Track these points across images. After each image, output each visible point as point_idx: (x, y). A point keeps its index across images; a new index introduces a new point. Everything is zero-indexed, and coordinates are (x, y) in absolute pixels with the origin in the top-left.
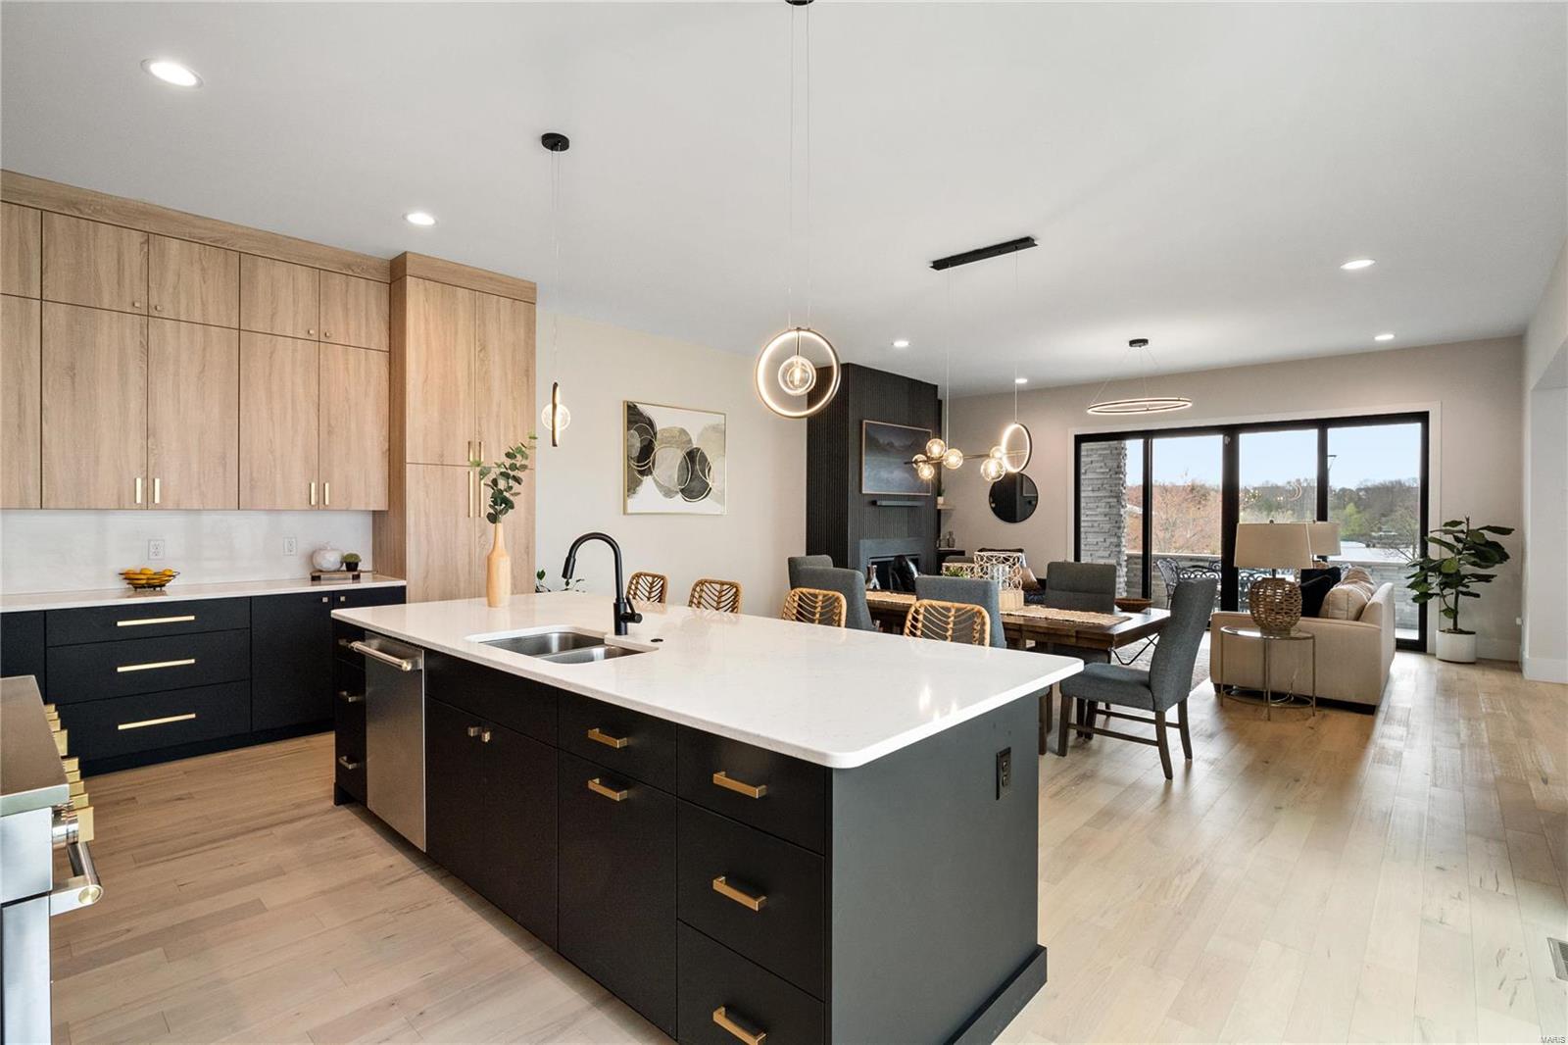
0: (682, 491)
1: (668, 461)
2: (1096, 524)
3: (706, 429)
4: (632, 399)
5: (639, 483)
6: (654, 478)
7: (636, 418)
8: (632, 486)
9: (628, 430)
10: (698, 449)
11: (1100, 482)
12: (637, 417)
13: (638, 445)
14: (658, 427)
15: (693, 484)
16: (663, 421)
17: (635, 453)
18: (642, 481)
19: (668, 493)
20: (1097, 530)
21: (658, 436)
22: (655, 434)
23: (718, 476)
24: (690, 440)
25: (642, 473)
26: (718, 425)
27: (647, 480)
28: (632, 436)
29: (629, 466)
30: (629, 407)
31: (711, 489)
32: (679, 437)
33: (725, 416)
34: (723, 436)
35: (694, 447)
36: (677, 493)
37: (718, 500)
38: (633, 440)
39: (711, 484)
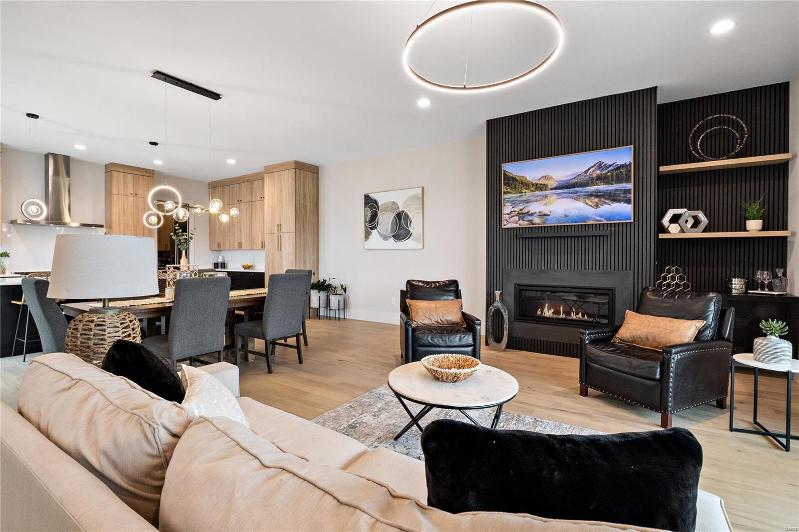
0: (393, 236)
1: (386, 220)
3: (408, 199)
4: (367, 192)
6: (378, 231)
8: (367, 235)
9: (365, 208)
10: (403, 212)
12: (369, 201)
13: (369, 214)
14: (380, 203)
15: (400, 232)
16: (382, 199)
17: (368, 219)
18: (371, 233)
19: (385, 238)
21: (380, 208)
22: (378, 207)
23: (415, 228)
24: (398, 207)
25: (372, 229)
26: (417, 194)
27: (374, 232)
28: (367, 210)
29: (365, 225)
30: (365, 196)
31: (411, 234)
32: (392, 206)
33: (423, 188)
34: (421, 201)
35: (401, 210)
36: (391, 237)
37: (416, 240)
38: (367, 213)
39: (411, 231)
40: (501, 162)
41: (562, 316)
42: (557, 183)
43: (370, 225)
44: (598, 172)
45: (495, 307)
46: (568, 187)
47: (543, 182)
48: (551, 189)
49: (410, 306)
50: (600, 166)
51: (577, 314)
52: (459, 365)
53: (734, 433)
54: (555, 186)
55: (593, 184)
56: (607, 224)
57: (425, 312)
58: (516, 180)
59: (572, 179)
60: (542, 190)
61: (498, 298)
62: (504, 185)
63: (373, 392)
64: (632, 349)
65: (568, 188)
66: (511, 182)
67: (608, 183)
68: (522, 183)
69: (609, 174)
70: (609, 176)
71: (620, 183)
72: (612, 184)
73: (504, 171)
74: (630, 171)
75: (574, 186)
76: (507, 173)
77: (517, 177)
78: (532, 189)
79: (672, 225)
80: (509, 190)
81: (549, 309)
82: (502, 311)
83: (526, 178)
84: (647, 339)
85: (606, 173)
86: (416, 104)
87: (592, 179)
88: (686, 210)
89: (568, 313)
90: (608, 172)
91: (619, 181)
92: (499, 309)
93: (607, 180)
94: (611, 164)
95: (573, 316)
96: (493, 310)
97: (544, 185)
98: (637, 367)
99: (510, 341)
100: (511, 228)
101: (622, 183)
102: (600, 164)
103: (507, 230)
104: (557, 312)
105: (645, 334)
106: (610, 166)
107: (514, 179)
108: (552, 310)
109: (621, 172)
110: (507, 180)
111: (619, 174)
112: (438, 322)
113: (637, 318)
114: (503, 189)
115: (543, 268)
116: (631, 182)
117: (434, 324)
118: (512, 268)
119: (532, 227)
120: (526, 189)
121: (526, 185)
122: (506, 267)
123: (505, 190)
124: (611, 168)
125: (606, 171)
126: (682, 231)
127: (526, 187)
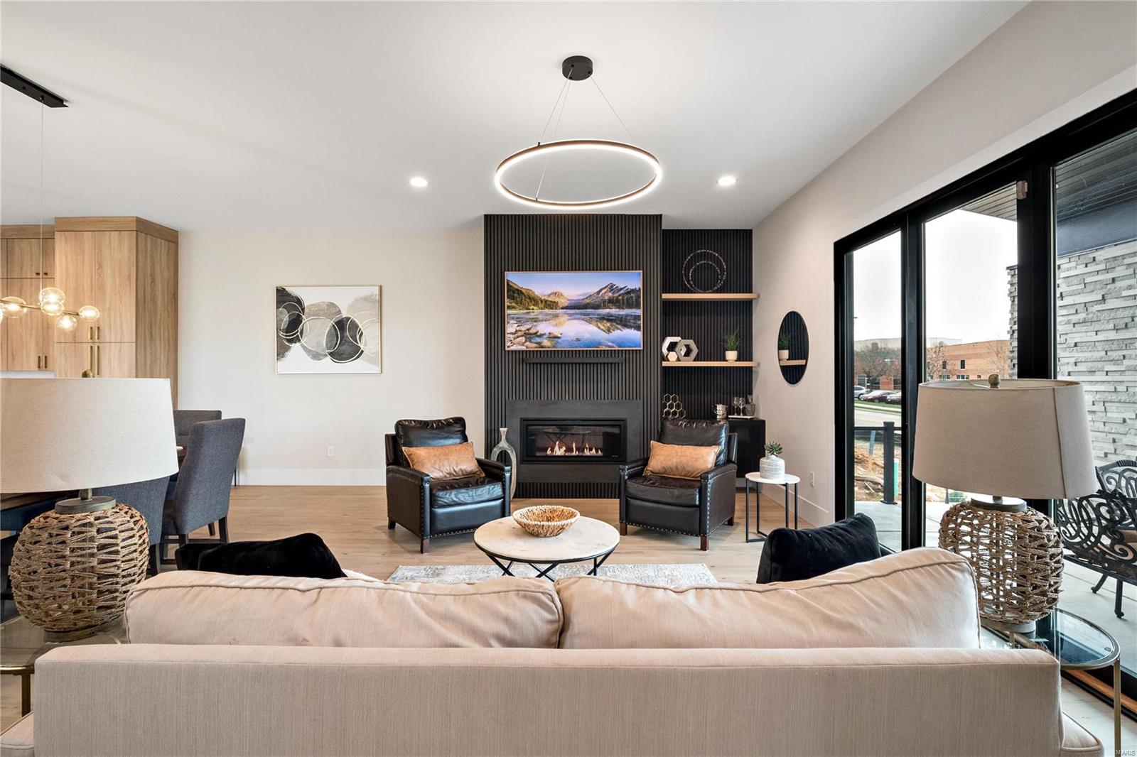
0: (331, 354)
1: (316, 331)
2: (1121, 388)
3: (357, 300)
4: (281, 284)
5: (287, 349)
6: (303, 346)
7: (283, 297)
8: (282, 351)
9: (277, 308)
10: (349, 319)
11: (1127, 313)
12: (286, 298)
13: (286, 318)
14: (306, 303)
15: (343, 348)
16: (310, 298)
17: (284, 325)
18: (290, 348)
19: (316, 356)
20: (1123, 397)
21: (306, 310)
22: (303, 309)
23: (368, 343)
24: (340, 311)
25: (291, 341)
26: (372, 296)
27: (296, 347)
28: (281, 313)
29: (278, 336)
30: (278, 291)
31: (362, 351)
32: (327, 309)
33: (381, 287)
34: (377, 305)
35: (344, 316)
36: (326, 355)
37: (371, 361)
38: (281, 316)
39: (362, 347)
40: (503, 270)
41: (575, 453)
42: (569, 302)
43: (286, 336)
44: (610, 294)
45: (500, 448)
46: (580, 307)
47: (552, 299)
48: (562, 308)
49: (409, 456)
50: (611, 288)
51: (591, 450)
52: (547, 517)
53: (750, 543)
54: (567, 305)
55: (605, 307)
56: (618, 350)
57: (433, 461)
58: (522, 293)
59: (583, 299)
60: (552, 309)
61: (504, 438)
62: (508, 298)
63: (395, 578)
64: (665, 479)
65: (579, 309)
66: (516, 295)
67: (619, 307)
68: (530, 298)
69: (620, 298)
70: (620, 300)
71: (630, 308)
72: (623, 309)
73: (508, 281)
74: (640, 297)
75: (586, 306)
76: (510, 284)
77: (523, 290)
78: (540, 305)
79: (671, 353)
80: (513, 304)
81: (560, 448)
82: (509, 452)
83: (534, 293)
84: (677, 469)
85: (618, 297)
86: (408, 182)
87: (604, 301)
88: (680, 338)
89: (580, 449)
90: (620, 295)
91: (630, 306)
92: (505, 451)
93: (618, 304)
94: (622, 287)
95: (587, 453)
96: (498, 452)
97: (555, 302)
98: (678, 497)
99: (519, 490)
100: (516, 351)
101: (632, 308)
102: (612, 287)
103: (510, 353)
104: (569, 449)
105: (675, 464)
106: (621, 289)
107: (520, 292)
108: (564, 448)
109: (632, 297)
110: (511, 293)
111: (628, 299)
112: (450, 474)
113: (665, 448)
114: (507, 302)
115: (553, 399)
116: (640, 308)
117: (446, 477)
118: (518, 398)
119: (540, 351)
120: (534, 305)
121: (534, 300)
122: (510, 398)
123: (509, 304)
124: (622, 292)
125: (617, 295)
126: (678, 360)
127: (533, 302)
